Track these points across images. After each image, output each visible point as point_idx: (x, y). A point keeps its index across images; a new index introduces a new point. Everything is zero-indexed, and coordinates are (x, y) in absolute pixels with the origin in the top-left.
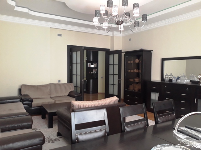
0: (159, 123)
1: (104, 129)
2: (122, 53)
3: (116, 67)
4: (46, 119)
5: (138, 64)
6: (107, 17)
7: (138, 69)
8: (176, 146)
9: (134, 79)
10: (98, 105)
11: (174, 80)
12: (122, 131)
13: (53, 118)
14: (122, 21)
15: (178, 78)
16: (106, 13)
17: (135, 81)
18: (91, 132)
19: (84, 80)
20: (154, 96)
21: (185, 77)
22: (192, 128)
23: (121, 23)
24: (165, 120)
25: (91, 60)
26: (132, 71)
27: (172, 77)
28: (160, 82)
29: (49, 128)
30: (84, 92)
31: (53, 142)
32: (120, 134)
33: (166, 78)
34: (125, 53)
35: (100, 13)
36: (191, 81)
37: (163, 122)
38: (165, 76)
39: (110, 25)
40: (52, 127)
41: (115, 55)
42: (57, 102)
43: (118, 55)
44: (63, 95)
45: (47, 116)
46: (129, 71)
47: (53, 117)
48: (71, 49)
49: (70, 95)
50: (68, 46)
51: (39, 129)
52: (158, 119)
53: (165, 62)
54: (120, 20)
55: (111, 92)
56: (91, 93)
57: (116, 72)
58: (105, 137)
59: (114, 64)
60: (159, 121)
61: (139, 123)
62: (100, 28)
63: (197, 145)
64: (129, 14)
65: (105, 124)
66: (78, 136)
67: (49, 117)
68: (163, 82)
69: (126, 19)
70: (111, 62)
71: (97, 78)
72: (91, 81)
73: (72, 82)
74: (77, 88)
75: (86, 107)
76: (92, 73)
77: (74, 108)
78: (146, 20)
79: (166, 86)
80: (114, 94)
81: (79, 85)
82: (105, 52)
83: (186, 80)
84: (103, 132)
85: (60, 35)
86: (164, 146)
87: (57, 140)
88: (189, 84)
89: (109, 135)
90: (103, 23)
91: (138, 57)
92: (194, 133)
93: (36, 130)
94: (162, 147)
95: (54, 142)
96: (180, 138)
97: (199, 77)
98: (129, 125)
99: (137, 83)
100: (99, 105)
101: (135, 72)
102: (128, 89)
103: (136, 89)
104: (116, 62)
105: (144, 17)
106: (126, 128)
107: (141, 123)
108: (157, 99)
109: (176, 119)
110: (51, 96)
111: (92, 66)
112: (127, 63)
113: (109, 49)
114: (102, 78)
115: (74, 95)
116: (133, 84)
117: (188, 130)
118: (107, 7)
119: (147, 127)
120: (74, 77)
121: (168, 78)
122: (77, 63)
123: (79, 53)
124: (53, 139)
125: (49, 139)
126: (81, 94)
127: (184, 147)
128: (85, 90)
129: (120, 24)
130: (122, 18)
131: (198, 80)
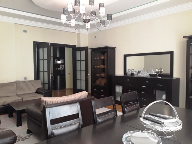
0: (126, 112)
1: (78, 122)
2: (89, 50)
3: (83, 63)
4: (13, 117)
5: (104, 60)
6: (74, 15)
7: (104, 64)
8: (143, 131)
9: (100, 74)
10: (68, 100)
11: (135, 73)
12: (95, 123)
13: (22, 116)
14: (89, 19)
15: (139, 72)
16: (74, 11)
17: (101, 75)
18: (66, 126)
19: (52, 77)
20: (119, 89)
21: (144, 71)
22: (155, 114)
23: (88, 21)
24: (131, 110)
25: (58, 56)
26: (98, 67)
27: (133, 72)
28: (124, 76)
29: (18, 126)
30: (52, 89)
31: (23, 140)
32: (92, 125)
33: (128, 72)
34: (91, 50)
35: (68, 11)
36: (150, 74)
37: (129, 112)
38: (128, 70)
39: (77, 23)
40: (21, 125)
41: (82, 51)
42: (24, 100)
43: (84, 51)
44: (31, 92)
45: (14, 114)
46: (96, 67)
47: (22, 114)
48: (38, 46)
49: (38, 92)
50: (34, 42)
51: (7, 128)
52: (125, 109)
53: (128, 58)
54: (87, 19)
55: (78, 87)
56: (58, 89)
57: (84, 68)
58: (79, 129)
59: (81, 60)
60: (126, 111)
61: (109, 114)
62: (68, 25)
63: (160, 129)
64: (95, 13)
65: (79, 118)
66: (54, 131)
67: (17, 116)
68: (126, 76)
69: (92, 17)
70: (78, 58)
71: (65, 74)
72: (58, 77)
73: (39, 78)
74: (45, 84)
75: (57, 102)
76: (59, 69)
77: (45, 104)
78: (111, 19)
79: (128, 80)
80: (82, 89)
81: (46, 81)
82: (72, 49)
83: (146, 73)
84: (77, 124)
85: (25, 31)
86: (134, 132)
87: (27, 138)
88: (148, 77)
89: (83, 127)
90: (70, 21)
91: (103, 54)
92: (156, 118)
93: (3, 130)
94: (131, 133)
95: (25, 140)
96: (146, 124)
97: (156, 71)
98: (100, 116)
99: (103, 78)
100: (70, 100)
101: (101, 67)
102: (95, 83)
103: (103, 84)
104: (83, 58)
105: (109, 17)
106: (98, 119)
107: (111, 113)
108: (121, 91)
109: (140, 108)
110: (18, 94)
111: (59, 62)
112: (93, 59)
113: (76, 46)
114: (69, 73)
115: (42, 92)
116: (99, 79)
117: (152, 116)
118: (75, 5)
119: (116, 117)
120: (41, 74)
121: (130, 72)
122: (43, 60)
123: (45, 49)
124: (23, 137)
125: (19, 137)
126: (49, 91)
127: (149, 131)
128: (53, 87)
129: (87, 23)
130: (89, 17)
131: (156, 73)
